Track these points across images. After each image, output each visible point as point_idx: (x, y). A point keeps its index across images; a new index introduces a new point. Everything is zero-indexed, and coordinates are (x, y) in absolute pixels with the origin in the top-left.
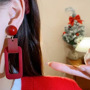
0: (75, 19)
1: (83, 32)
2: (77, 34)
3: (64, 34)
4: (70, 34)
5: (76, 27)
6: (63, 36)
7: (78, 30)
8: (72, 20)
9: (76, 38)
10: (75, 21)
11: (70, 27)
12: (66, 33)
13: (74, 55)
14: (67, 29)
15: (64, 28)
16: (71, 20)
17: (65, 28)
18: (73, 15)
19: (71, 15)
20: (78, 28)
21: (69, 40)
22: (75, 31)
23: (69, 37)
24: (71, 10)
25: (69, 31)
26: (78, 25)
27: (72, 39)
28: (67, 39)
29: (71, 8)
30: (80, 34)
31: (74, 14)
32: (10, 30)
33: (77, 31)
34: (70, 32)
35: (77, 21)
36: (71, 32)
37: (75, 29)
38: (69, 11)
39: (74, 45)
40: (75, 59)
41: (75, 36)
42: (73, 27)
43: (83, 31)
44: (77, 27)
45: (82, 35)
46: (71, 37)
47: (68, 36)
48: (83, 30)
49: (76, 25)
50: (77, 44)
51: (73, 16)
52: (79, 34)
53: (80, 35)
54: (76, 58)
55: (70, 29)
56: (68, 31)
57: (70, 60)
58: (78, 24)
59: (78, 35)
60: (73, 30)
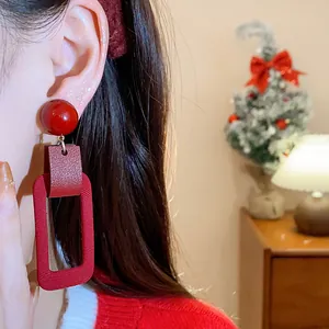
0: (270, 67)
1: (301, 116)
2: (280, 123)
3: (230, 121)
4: (254, 124)
5: (276, 96)
6: (226, 129)
7: (282, 106)
8: (260, 69)
9: (276, 137)
10: (272, 72)
11: (254, 96)
12: (238, 118)
13: (267, 199)
14: (243, 103)
15: (232, 101)
16: (258, 69)
17: (237, 99)
18: (267, 51)
19: (258, 52)
20: (285, 100)
21: (251, 143)
22: (273, 113)
23: (249, 135)
24: (258, 34)
25: (249, 112)
26: (283, 90)
27: (262, 142)
28: (242, 143)
29: (257, 25)
30: (291, 123)
31: (270, 49)
32: (53, 116)
33: (280, 113)
34: (253, 117)
35: (278, 74)
36: (258, 114)
37: (272, 102)
38: (250, 35)
39: (268, 165)
40: (273, 217)
41: (272, 130)
42: (264, 98)
43: (301, 111)
44: (281, 96)
45: (298, 125)
46: (256, 133)
47: (245, 130)
48: (301, 106)
49: (277, 88)
50: (278, 159)
51: (267, 55)
52: (287, 121)
53: (291, 128)
54: (274, 211)
55: (254, 103)
56: (246, 110)
57: (254, 218)
58: (282, 84)
59: (284, 127)
60: (263, 107)
